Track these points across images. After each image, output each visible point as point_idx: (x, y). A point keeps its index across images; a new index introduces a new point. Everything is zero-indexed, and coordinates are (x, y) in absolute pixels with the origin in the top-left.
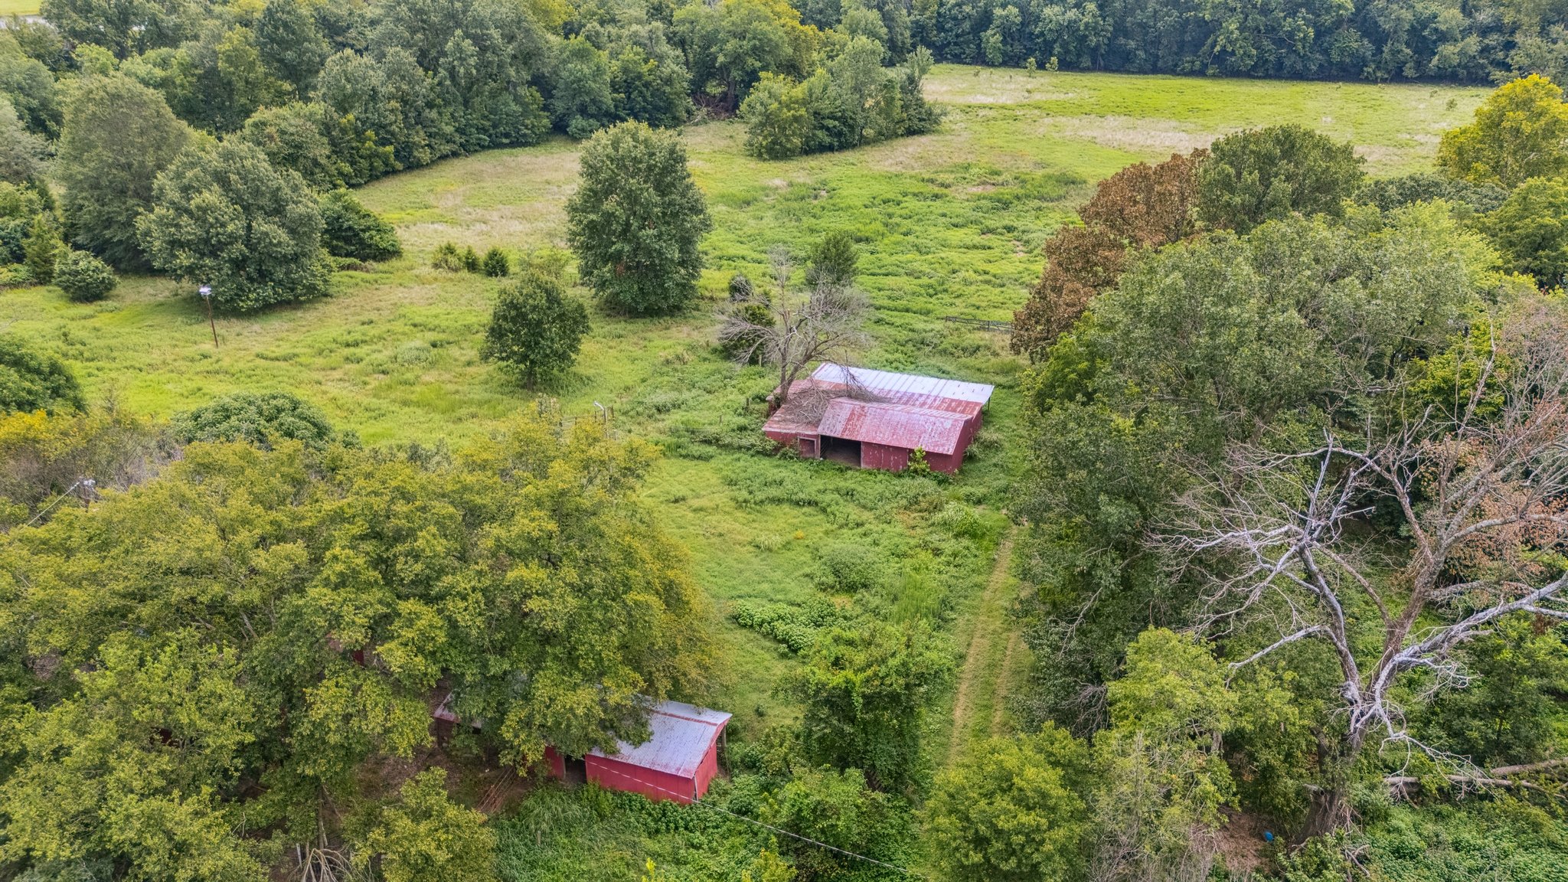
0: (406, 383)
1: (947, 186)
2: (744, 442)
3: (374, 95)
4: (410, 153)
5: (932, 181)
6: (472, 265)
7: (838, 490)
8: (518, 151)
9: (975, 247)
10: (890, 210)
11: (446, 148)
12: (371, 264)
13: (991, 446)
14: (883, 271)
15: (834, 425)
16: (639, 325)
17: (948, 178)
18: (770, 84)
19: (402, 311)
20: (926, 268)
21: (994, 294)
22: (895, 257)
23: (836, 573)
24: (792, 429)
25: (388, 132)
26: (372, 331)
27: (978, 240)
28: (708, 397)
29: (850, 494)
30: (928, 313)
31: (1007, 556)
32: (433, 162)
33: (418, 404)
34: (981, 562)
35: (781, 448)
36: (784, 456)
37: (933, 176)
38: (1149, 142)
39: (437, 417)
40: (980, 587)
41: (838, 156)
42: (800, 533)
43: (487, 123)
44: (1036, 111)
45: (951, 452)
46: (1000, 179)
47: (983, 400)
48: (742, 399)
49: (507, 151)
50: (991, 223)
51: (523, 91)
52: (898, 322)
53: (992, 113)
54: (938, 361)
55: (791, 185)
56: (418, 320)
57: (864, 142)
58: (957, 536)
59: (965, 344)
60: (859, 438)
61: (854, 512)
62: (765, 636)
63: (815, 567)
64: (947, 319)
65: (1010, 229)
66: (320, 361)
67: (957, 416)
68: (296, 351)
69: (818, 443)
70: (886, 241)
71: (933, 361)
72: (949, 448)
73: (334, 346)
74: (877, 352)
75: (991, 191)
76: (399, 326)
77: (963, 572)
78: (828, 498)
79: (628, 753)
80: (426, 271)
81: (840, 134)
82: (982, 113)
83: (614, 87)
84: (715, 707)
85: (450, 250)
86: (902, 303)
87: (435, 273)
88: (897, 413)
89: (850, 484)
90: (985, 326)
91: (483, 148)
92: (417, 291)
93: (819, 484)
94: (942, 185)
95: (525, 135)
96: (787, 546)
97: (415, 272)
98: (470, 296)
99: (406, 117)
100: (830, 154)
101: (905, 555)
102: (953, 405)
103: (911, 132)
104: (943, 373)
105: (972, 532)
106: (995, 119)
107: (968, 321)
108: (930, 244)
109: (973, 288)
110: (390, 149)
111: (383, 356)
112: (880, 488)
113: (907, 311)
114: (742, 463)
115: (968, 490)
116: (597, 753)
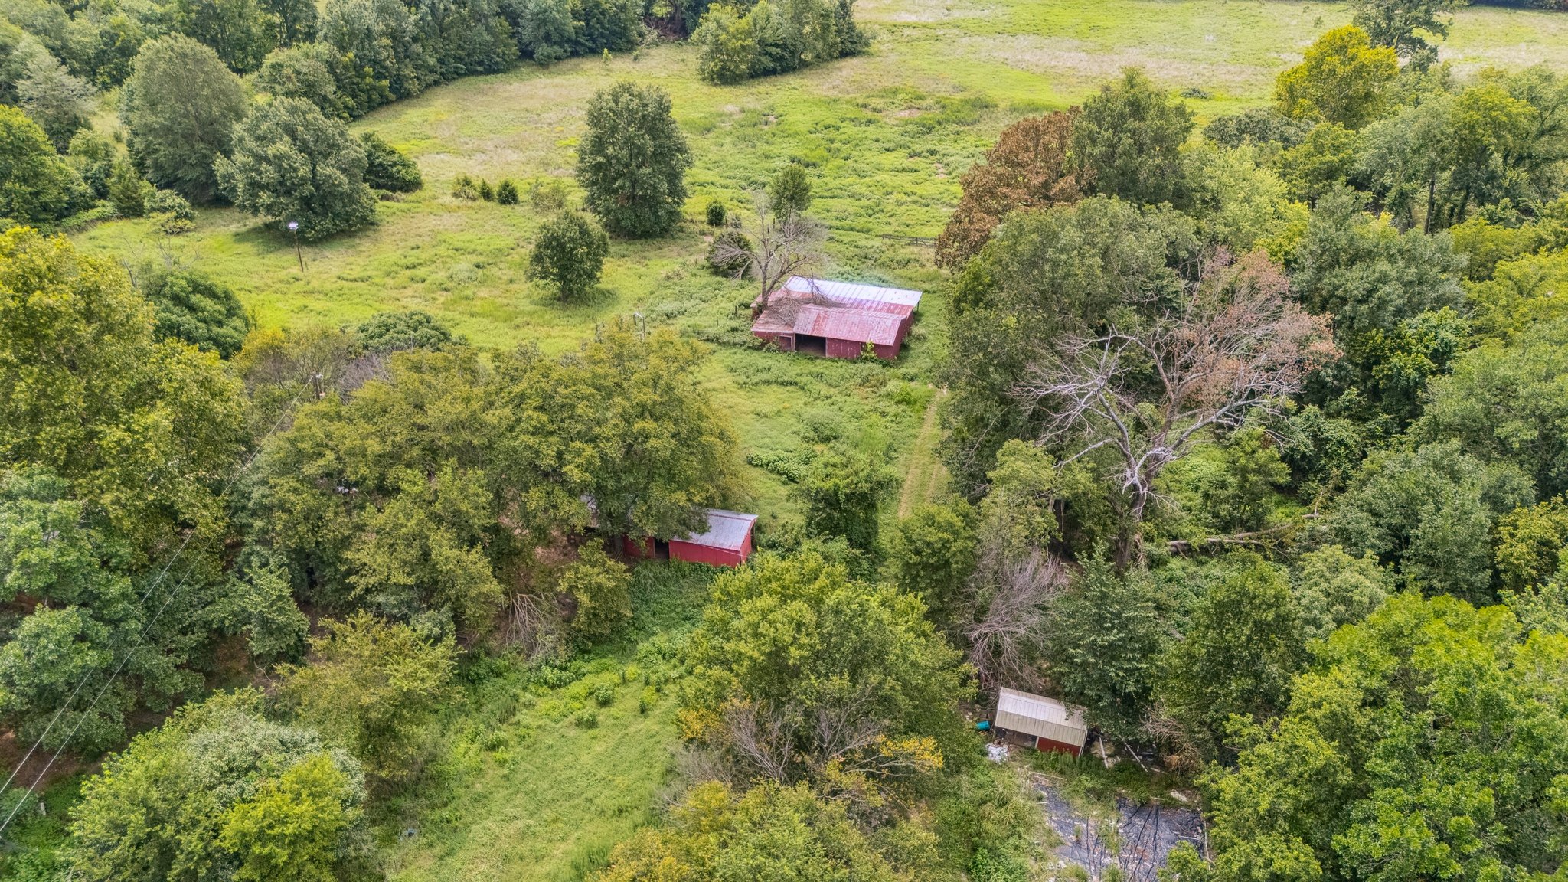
0: (467, 298)
1: (880, 111)
2: (737, 340)
3: (369, 34)
4: (401, 85)
5: (865, 106)
6: (487, 195)
7: (811, 374)
8: (491, 78)
9: (904, 170)
10: (831, 136)
11: (431, 78)
12: (399, 194)
13: (921, 339)
14: (829, 194)
15: (806, 323)
16: (637, 246)
17: (879, 103)
18: (719, 15)
19: (439, 237)
20: (864, 190)
21: (920, 213)
22: (838, 181)
23: (815, 430)
24: (773, 328)
25: (382, 67)
26: (423, 256)
27: (908, 163)
28: (704, 305)
29: (819, 376)
30: (868, 231)
31: (932, 414)
32: (421, 92)
33: (482, 315)
34: (914, 420)
35: (764, 343)
36: (769, 349)
37: (867, 101)
38: (1053, 63)
39: (501, 325)
40: (914, 436)
41: (781, 81)
42: (787, 405)
43: (463, 53)
44: (955, 31)
45: (892, 343)
46: (925, 104)
47: (914, 304)
48: (731, 307)
49: (482, 78)
50: (917, 147)
51: (493, 22)
52: (846, 239)
53: (915, 33)
54: (877, 272)
55: (743, 111)
56: (459, 245)
57: (804, 65)
58: (897, 403)
59: (898, 258)
60: (825, 335)
61: (823, 388)
62: (772, 471)
63: (800, 427)
64: (884, 236)
65: (932, 153)
66: (390, 282)
67: (896, 316)
68: (368, 273)
69: (794, 340)
70: (830, 166)
71: (875, 272)
72: (890, 340)
73: (396, 268)
74: (833, 266)
75: (917, 115)
76: (442, 250)
77: (902, 427)
78: (804, 379)
79: (696, 538)
80: (448, 199)
81: (781, 59)
82: (907, 32)
83: (575, 15)
84: (747, 511)
85: (467, 182)
86: (846, 223)
87: (456, 202)
88: (852, 315)
89: (819, 369)
90: (914, 242)
91: (460, 75)
92: (448, 220)
93: (797, 369)
94: (874, 110)
95: (497, 63)
96: (778, 413)
97: (440, 201)
98: (492, 222)
99: (396, 53)
100: (773, 78)
101: (861, 417)
102: (892, 308)
103: (844, 55)
104: (882, 282)
105: (906, 400)
106: (918, 39)
107: (900, 238)
108: (867, 168)
109: (904, 208)
110: (385, 83)
111: (441, 276)
112: (841, 371)
113: (852, 229)
114: (738, 356)
115: (903, 370)
116: (676, 538)
